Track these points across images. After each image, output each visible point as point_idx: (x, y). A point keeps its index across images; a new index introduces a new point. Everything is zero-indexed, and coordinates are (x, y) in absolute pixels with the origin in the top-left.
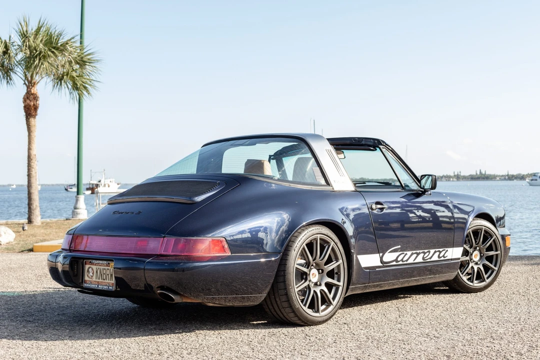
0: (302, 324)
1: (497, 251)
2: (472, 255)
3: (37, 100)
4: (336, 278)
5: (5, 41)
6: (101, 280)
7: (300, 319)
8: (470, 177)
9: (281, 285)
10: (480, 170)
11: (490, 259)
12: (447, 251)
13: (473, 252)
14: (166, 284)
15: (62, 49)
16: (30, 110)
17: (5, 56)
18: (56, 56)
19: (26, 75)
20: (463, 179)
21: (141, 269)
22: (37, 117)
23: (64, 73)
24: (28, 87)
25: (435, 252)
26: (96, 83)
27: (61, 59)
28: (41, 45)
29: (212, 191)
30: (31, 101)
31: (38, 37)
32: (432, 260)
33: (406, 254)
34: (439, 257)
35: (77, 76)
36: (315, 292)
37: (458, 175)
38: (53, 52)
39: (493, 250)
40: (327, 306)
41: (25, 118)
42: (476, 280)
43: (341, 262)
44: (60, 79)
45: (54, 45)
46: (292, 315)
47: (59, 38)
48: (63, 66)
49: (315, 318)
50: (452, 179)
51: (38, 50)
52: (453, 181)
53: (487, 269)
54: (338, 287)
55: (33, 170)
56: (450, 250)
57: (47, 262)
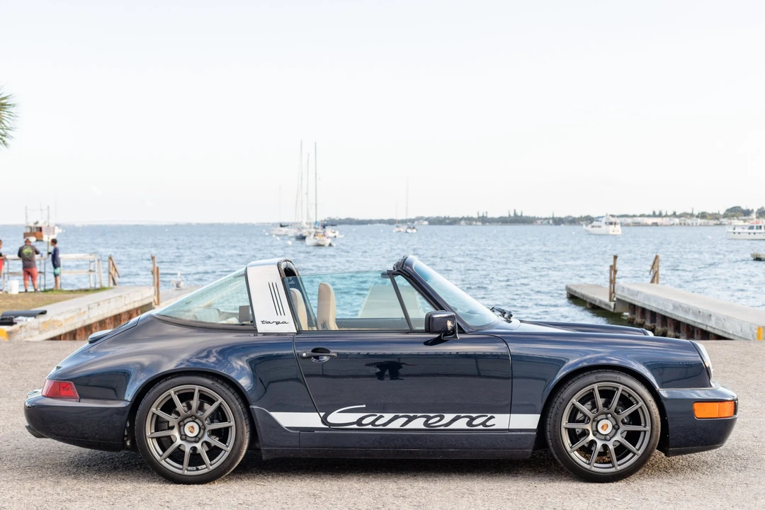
10: (515, 210)
12: (493, 417)
20: (490, 222)
25: (459, 417)
32: (451, 427)
33: (382, 417)
34: (469, 424)
37: (483, 216)
50: (474, 223)
52: (476, 225)
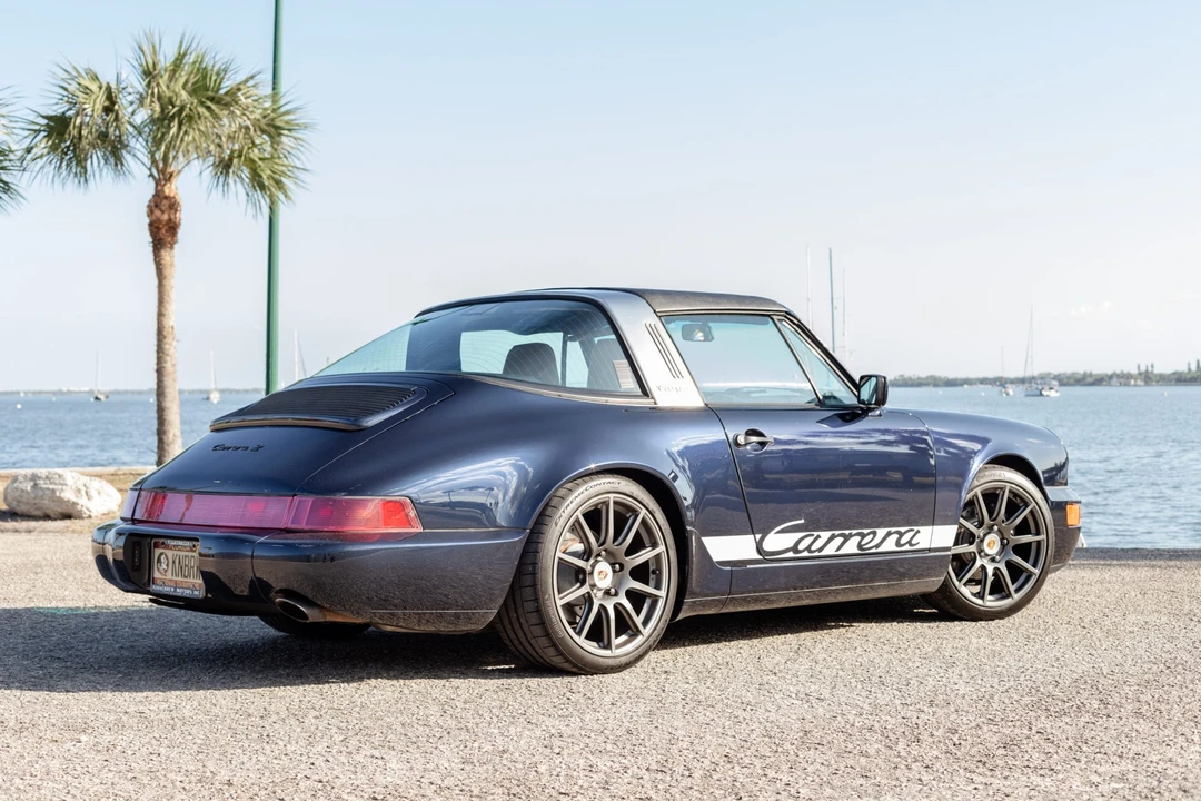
0: (574, 669)
1: (1038, 533)
2: (982, 541)
3: (176, 211)
4: (652, 582)
5: (108, 84)
6: (180, 579)
7: (568, 661)
8: (1176, 376)
9: (528, 593)
10: (1198, 362)
11: (1023, 551)
12: (918, 532)
13: (985, 535)
14: (295, 586)
15: (227, 101)
16: (163, 231)
17: (107, 115)
18: (217, 117)
19: (153, 156)
20: (1157, 382)
21: (245, 556)
22: (176, 246)
23: (233, 152)
24: (157, 182)
25: (889, 534)
26: (302, 175)
27: (228, 125)
28: (183, 92)
29: (399, 406)
30: (163, 212)
31: (177, 75)
32: (880, 549)
33: (818, 537)
34: (898, 544)
35: (260, 159)
36: (602, 607)
37: (1147, 371)
38: (208, 108)
39: (1029, 533)
40: (631, 636)
41: (151, 249)
42: (990, 594)
43: (662, 550)
44: (225, 166)
45: (210, 93)
46: (551, 652)
47: (222, 79)
48: (231, 138)
49: (601, 659)
50: (1133, 382)
51: (178, 103)
52: (1135, 385)
53: (1016, 572)
54: (655, 599)
55: (168, 359)
56: (925, 531)
57: (90, 543)
